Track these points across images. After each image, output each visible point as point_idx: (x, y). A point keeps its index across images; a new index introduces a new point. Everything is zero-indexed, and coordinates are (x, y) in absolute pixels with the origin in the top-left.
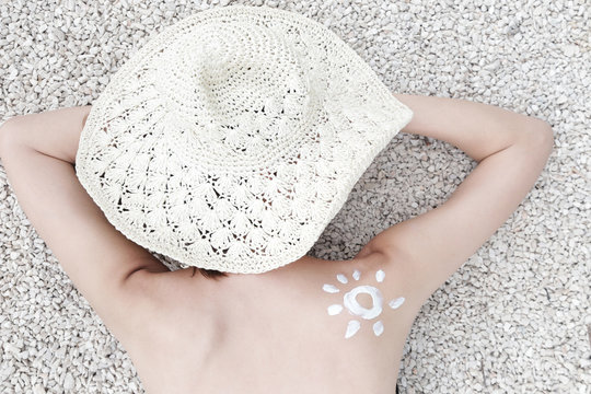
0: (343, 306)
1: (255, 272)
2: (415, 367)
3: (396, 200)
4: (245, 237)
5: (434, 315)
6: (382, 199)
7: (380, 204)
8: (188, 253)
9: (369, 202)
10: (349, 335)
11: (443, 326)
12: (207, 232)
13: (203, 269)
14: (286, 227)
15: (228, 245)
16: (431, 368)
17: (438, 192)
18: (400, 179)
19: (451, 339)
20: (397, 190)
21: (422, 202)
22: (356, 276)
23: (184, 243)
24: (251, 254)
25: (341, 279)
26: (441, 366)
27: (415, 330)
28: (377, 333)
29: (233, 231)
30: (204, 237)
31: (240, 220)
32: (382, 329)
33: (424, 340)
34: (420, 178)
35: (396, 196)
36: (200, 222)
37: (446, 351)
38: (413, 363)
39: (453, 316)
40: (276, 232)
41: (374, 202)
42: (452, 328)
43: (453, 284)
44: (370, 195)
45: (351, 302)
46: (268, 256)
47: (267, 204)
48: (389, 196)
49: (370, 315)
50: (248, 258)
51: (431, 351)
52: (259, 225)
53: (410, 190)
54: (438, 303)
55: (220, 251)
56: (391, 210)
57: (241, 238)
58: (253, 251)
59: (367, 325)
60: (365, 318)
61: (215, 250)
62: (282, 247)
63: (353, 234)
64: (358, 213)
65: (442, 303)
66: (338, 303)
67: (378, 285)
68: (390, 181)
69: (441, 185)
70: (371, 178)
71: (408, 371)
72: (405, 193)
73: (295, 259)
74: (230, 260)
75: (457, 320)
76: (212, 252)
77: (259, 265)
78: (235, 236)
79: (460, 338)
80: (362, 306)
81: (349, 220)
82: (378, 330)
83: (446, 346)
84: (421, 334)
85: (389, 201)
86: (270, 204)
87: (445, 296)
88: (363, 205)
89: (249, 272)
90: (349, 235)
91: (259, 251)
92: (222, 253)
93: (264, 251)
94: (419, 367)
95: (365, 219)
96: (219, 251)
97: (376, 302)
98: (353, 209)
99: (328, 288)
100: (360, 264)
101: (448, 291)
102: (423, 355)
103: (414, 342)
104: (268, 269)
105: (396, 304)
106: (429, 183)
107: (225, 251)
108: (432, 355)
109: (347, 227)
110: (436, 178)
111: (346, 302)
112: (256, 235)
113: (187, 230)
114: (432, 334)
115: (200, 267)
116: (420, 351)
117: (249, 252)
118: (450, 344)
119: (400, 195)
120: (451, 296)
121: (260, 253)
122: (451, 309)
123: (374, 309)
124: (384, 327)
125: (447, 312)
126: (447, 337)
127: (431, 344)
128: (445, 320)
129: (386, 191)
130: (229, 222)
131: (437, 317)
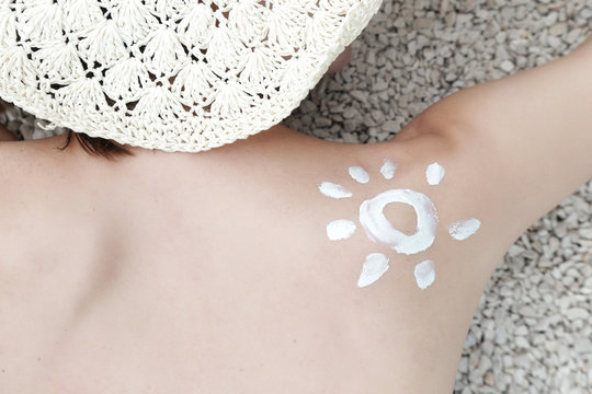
0: (357, 223)
1: (188, 148)
2: (491, 371)
3: (472, 54)
4: (172, 80)
5: (531, 276)
6: (445, 51)
7: (440, 61)
8: (55, 102)
9: (419, 55)
10: (365, 280)
11: (548, 299)
12: (97, 65)
13: (83, 136)
14: (254, 64)
15: (137, 93)
16: (519, 375)
17: (555, 42)
18: (483, 14)
19: (561, 323)
20: (475, 35)
21: (522, 61)
22: (387, 171)
23: (48, 82)
24: (183, 114)
25: (357, 174)
26: (540, 372)
27: (494, 302)
28: (423, 284)
29: (149, 65)
30: (90, 75)
31: (164, 42)
32: (431, 278)
33: (509, 321)
34: (520, 14)
35: (472, 46)
36: (82, 44)
37: (550, 346)
38: (486, 364)
39: (568, 280)
40: (233, 73)
41: (429, 55)
42: (564, 303)
43: (572, 221)
44: (423, 40)
45: (374, 218)
46: (215, 120)
47: (218, 14)
48: (458, 45)
49: (410, 246)
50: (177, 121)
51: (522, 343)
52: (200, 56)
53: (501, 37)
54: (541, 254)
55: (121, 104)
56: (460, 73)
57: (165, 80)
58: (187, 108)
59: (403, 264)
60: (400, 250)
61: (110, 102)
62: (245, 101)
63: (386, 113)
64: (397, 74)
65: (548, 254)
66: (348, 218)
67: (429, 191)
68: (463, 18)
69: (561, 28)
70: (427, 10)
71: (476, 377)
72: (491, 42)
73: (267, 125)
74: (140, 124)
75: (575, 288)
76: (104, 106)
77: (196, 136)
78: (153, 77)
79: (579, 323)
80: (395, 226)
81: (380, 85)
82: (425, 277)
83: (551, 335)
84: (503, 311)
85: (459, 58)
86: (226, 15)
87: (554, 243)
88: (407, 60)
89: (175, 148)
90: (378, 115)
91: (198, 109)
92: (124, 109)
93: (207, 108)
94: (497, 371)
95: (411, 86)
96: (119, 103)
97: (424, 222)
98: (389, 66)
99: (329, 190)
100: (398, 150)
101: (560, 232)
102: (507, 349)
103: (490, 325)
104: (214, 144)
105: (464, 231)
106: (538, 25)
107: (131, 105)
108: (524, 351)
109: (375, 98)
110: (553, 16)
111: (364, 218)
112: (194, 77)
113: (57, 57)
114: (526, 311)
115: (78, 129)
116: (501, 341)
117: (178, 109)
118: (560, 331)
119: (480, 45)
120: (566, 242)
121: (201, 112)
122: (563, 267)
123: (420, 234)
124: (436, 273)
125: (557, 273)
126: (554, 319)
127: (523, 330)
128: (553, 288)
129: (454, 37)
130: (142, 49)
131: (536, 279)
